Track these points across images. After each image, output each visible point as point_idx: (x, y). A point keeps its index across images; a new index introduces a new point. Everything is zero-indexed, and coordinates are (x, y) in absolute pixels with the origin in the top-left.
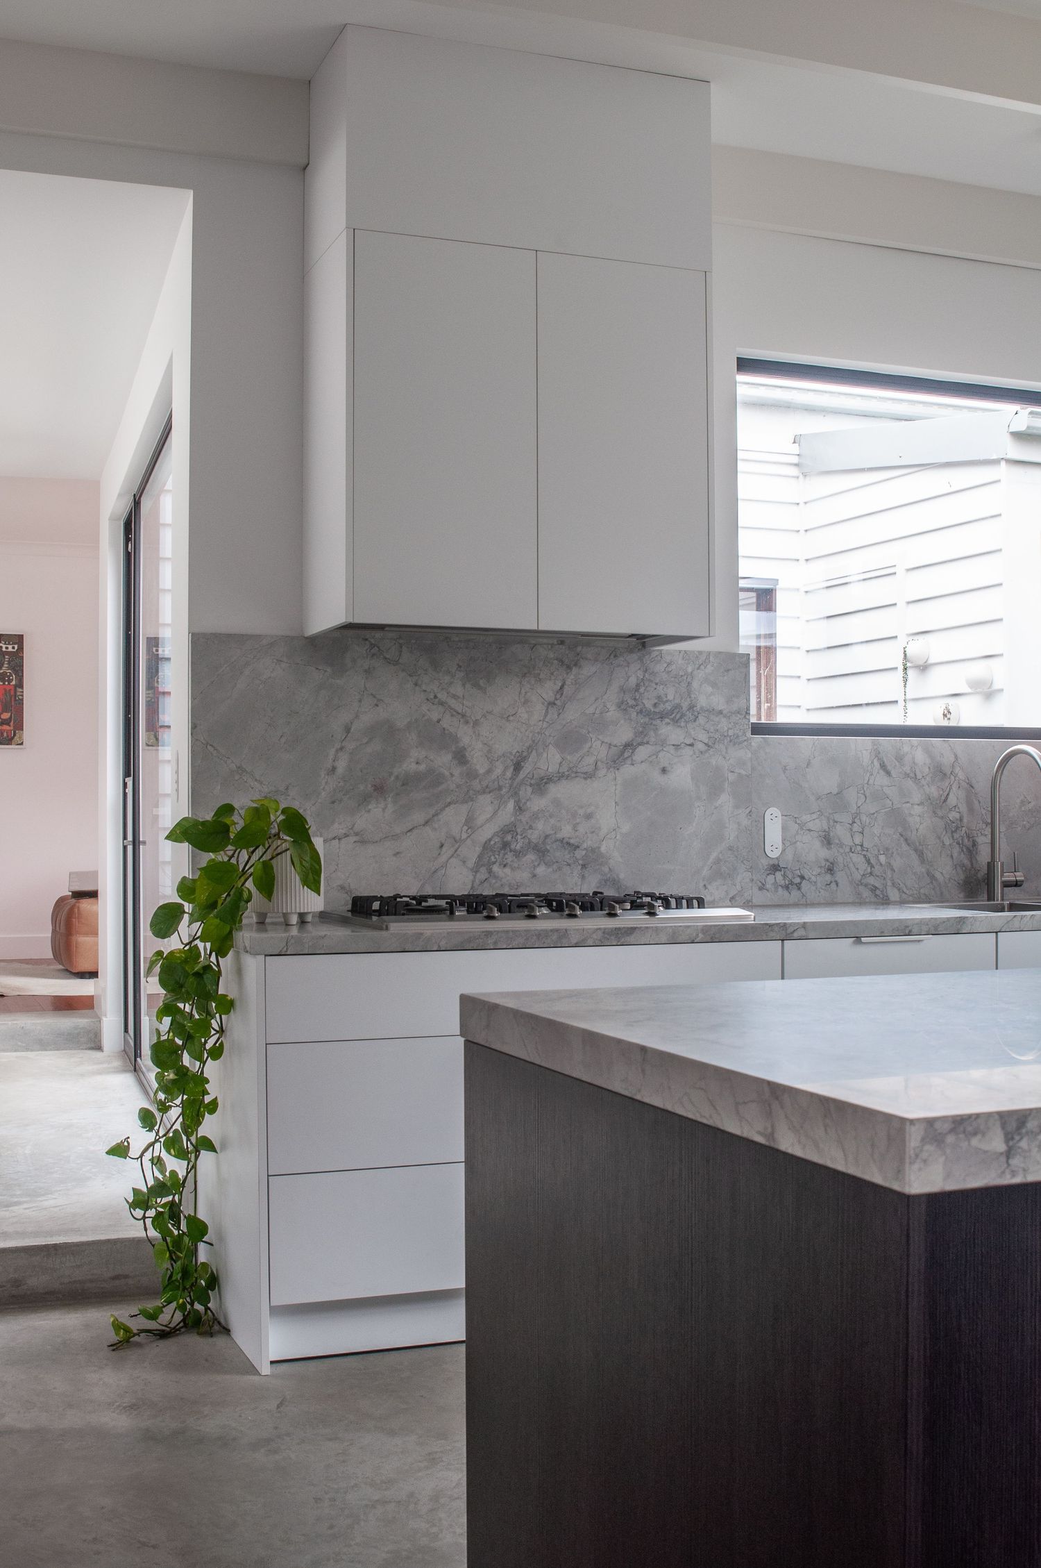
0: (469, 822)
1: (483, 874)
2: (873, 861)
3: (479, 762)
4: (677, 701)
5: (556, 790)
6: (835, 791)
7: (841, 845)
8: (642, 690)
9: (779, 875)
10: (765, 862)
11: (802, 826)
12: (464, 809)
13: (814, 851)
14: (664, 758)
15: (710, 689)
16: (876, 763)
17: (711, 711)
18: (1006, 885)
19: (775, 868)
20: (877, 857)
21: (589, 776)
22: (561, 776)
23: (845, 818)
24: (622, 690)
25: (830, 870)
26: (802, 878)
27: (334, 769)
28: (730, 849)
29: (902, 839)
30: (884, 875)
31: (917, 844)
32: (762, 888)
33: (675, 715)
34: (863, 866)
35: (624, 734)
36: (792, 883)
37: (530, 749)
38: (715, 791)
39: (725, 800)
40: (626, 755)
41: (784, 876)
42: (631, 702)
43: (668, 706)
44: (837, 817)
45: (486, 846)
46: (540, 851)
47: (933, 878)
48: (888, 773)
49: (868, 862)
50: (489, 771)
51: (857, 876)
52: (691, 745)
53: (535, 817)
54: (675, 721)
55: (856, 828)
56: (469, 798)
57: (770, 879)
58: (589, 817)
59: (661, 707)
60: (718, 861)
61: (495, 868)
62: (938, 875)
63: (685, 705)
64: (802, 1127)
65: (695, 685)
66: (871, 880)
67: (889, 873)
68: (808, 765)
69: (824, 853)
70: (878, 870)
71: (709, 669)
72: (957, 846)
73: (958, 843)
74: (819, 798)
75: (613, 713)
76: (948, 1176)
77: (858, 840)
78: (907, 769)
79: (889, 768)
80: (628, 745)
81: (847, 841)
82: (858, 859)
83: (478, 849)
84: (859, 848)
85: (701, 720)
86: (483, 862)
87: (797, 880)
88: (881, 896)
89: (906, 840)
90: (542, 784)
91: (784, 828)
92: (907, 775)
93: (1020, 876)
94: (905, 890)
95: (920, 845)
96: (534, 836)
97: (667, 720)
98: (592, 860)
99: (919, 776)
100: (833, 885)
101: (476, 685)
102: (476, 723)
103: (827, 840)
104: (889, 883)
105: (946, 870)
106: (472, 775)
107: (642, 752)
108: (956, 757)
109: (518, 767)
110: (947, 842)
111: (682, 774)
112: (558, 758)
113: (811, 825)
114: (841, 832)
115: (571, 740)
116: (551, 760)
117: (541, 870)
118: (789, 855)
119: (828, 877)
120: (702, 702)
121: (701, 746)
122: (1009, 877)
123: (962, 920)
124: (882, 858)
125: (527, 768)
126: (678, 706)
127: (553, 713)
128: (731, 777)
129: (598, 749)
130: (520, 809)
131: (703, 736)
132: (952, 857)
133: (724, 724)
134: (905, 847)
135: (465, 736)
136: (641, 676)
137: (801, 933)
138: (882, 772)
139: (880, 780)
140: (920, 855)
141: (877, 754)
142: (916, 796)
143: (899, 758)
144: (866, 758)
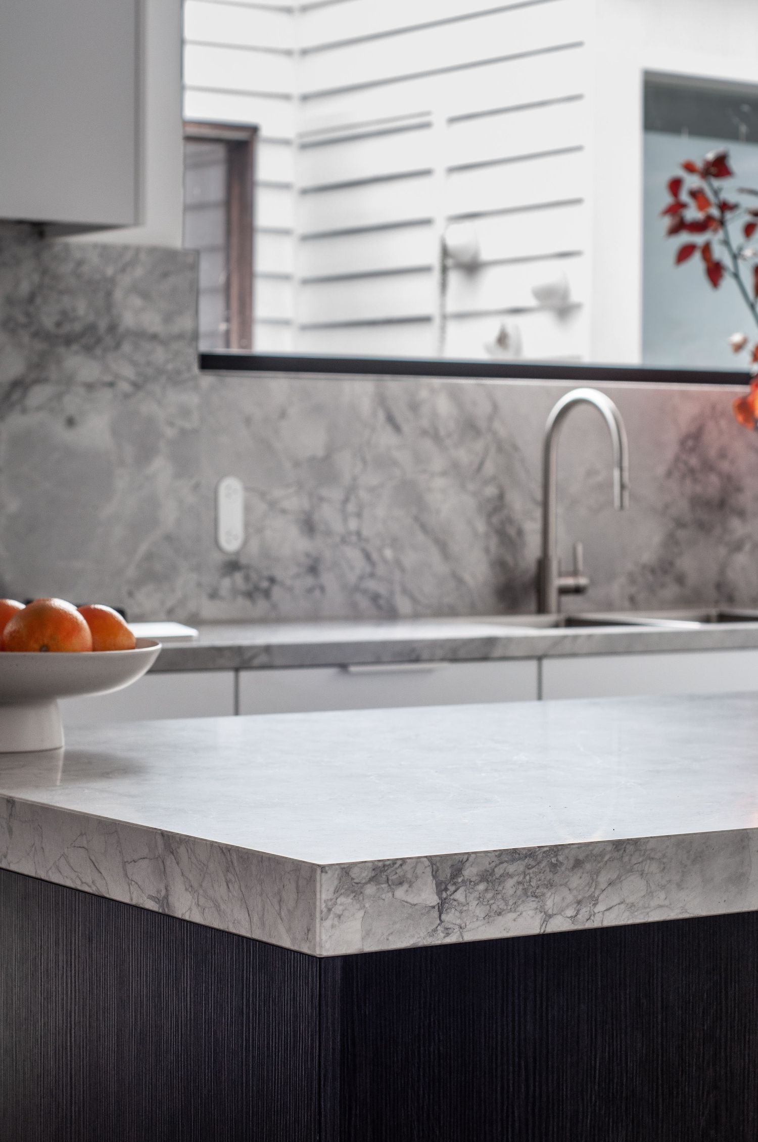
2: (375, 556)
4: (91, 318)
6: (320, 453)
7: (328, 533)
8: (39, 300)
9: (238, 577)
10: (217, 558)
11: (273, 504)
13: (289, 541)
14: (72, 403)
15: (137, 302)
16: (381, 416)
17: (142, 336)
18: (564, 591)
19: (233, 566)
20: (380, 550)
23: (335, 494)
24: (10, 301)
25: (313, 569)
26: (272, 580)
28: (168, 538)
29: (417, 525)
30: (390, 577)
31: (439, 532)
32: (214, 595)
33: (88, 340)
34: (360, 564)
35: (13, 366)
36: (257, 588)
38: (146, 454)
39: (161, 466)
40: (15, 396)
41: (247, 578)
42: (22, 319)
43: (77, 327)
47: (460, 581)
48: (397, 428)
49: (368, 557)
51: (352, 578)
52: (111, 385)
54: (88, 349)
55: (351, 507)
57: (226, 583)
59: (66, 328)
60: (149, 557)
62: (467, 577)
63: (103, 325)
64: (201, 886)
65: (118, 295)
66: (372, 585)
67: (398, 573)
68: (283, 414)
69: (304, 545)
70: (381, 570)
71: (139, 272)
72: (496, 535)
73: (497, 531)
74: (297, 464)
76: (367, 934)
77: (353, 524)
78: (425, 423)
79: (399, 419)
80: (16, 384)
81: (337, 527)
82: (353, 554)
84: (354, 538)
85: (127, 347)
87: (265, 584)
88: (387, 608)
89: (422, 526)
91: (248, 509)
92: (424, 433)
93: (582, 581)
94: (421, 599)
95: (442, 532)
97: (75, 347)
99: (442, 433)
100: (317, 593)
103: (309, 526)
104: (398, 589)
107: (38, 395)
108: (495, 407)
110: (481, 528)
111: (98, 428)
113: (286, 504)
114: (328, 514)
118: (254, 547)
119: (309, 581)
120: (128, 320)
121: (125, 387)
122: (570, 582)
123: (491, 642)
124: (388, 553)
126: (91, 328)
128: (170, 432)
132: (488, 550)
133: (159, 354)
134: (420, 537)
136: (36, 278)
137: (263, 659)
138: (389, 429)
139: (386, 439)
140: (443, 547)
141: (381, 400)
142: (438, 463)
143: (414, 407)
144: (366, 405)
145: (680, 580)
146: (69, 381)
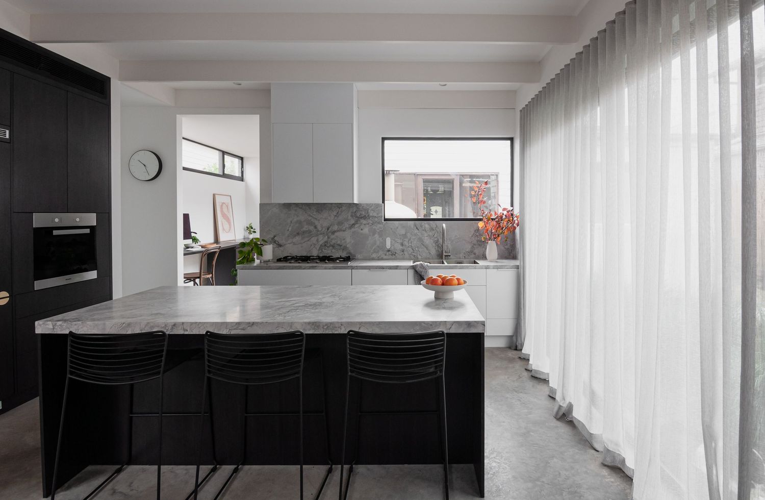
0: (317, 240)
1: (320, 251)
3: (319, 228)
4: (365, 214)
5: (336, 234)
6: (404, 234)
8: (357, 212)
10: (386, 249)
11: (396, 241)
12: (316, 238)
13: (398, 247)
14: (362, 227)
15: (373, 212)
16: (415, 228)
17: (373, 217)
18: (445, 256)
19: (389, 251)
20: (415, 248)
21: (344, 231)
22: (338, 231)
23: (407, 240)
24: (352, 213)
25: (403, 251)
27: (288, 230)
28: (378, 246)
31: (426, 246)
32: (386, 255)
33: (364, 218)
34: (411, 251)
35: (353, 222)
36: (393, 254)
37: (331, 225)
38: (374, 234)
39: (377, 236)
40: (353, 226)
41: (391, 253)
42: (354, 215)
43: (363, 216)
44: (405, 240)
45: (321, 245)
46: (333, 246)
47: (430, 253)
48: (418, 230)
49: (413, 249)
50: (322, 230)
51: (410, 253)
52: (368, 224)
53: (332, 240)
54: (365, 219)
55: (410, 242)
56: (317, 235)
57: (388, 253)
58: (344, 239)
59: (361, 216)
60: (375, 249)
61: (323, 250)
63: (367, 215)
65: (369, 211)
66: (414, 255)
67: (418, 252)
68: (397, 228)
69: (401, 247)
70: (415, 251)
71: (373, 207)
72: (437, 246)
74: (400, 235)
75: (350, 217)
77: (410, 244)
78: (423, 229)
80: (353, 224)
81: (407, 245)
82: (410, 249)
83: (319, 246)
84: (410, 246)
85: (371, 219)
86: (321, 249)
87: (395, 253)
90: (333, 233)
91: (391, 242)
92: (423, 230)
93: (449, 254)
96: (332, 244)
97: (362, 219)
98: (345, 248)
99: (427, 230)
100: (404, 255)
101: (319, 212)
102: (319, 220)
103: (402, 245)
104: (418, 255)
105: (433, 252)
106: (318, 231)
107: (356, 226)
108: (437, 226)
109: (328, 229)
110: (434, 245)
111: (366, 230)
112: (337, 227)
113: (398, 241)
114: (406, 243)
115: (340, 223)
116: (336, 228)
117: (333, 250)
118: (392, 248)
119: (402, 253)
120: (371, 214)
121: (370, 224)
122: (447, 254)
123: (398, 266)
124: (417, 249)
125: (330, 229)
126: (365, 216)
127: (336, 218)
128: (378, 231)
129: (346, 225)
130: (328, 238)
131: (371, 222)
132: (435, 249)
133: (376, 219)
134: (423, 246)
135: (316, 223)
136: (357, 210)
137: (356, 268)
139: (416, 231)
140: (427, 248)
141: (415, 225)
142: (426, 235)
143: (421, 226)
144: (412, 226)
145: (475, 254)
146: (361, 224)
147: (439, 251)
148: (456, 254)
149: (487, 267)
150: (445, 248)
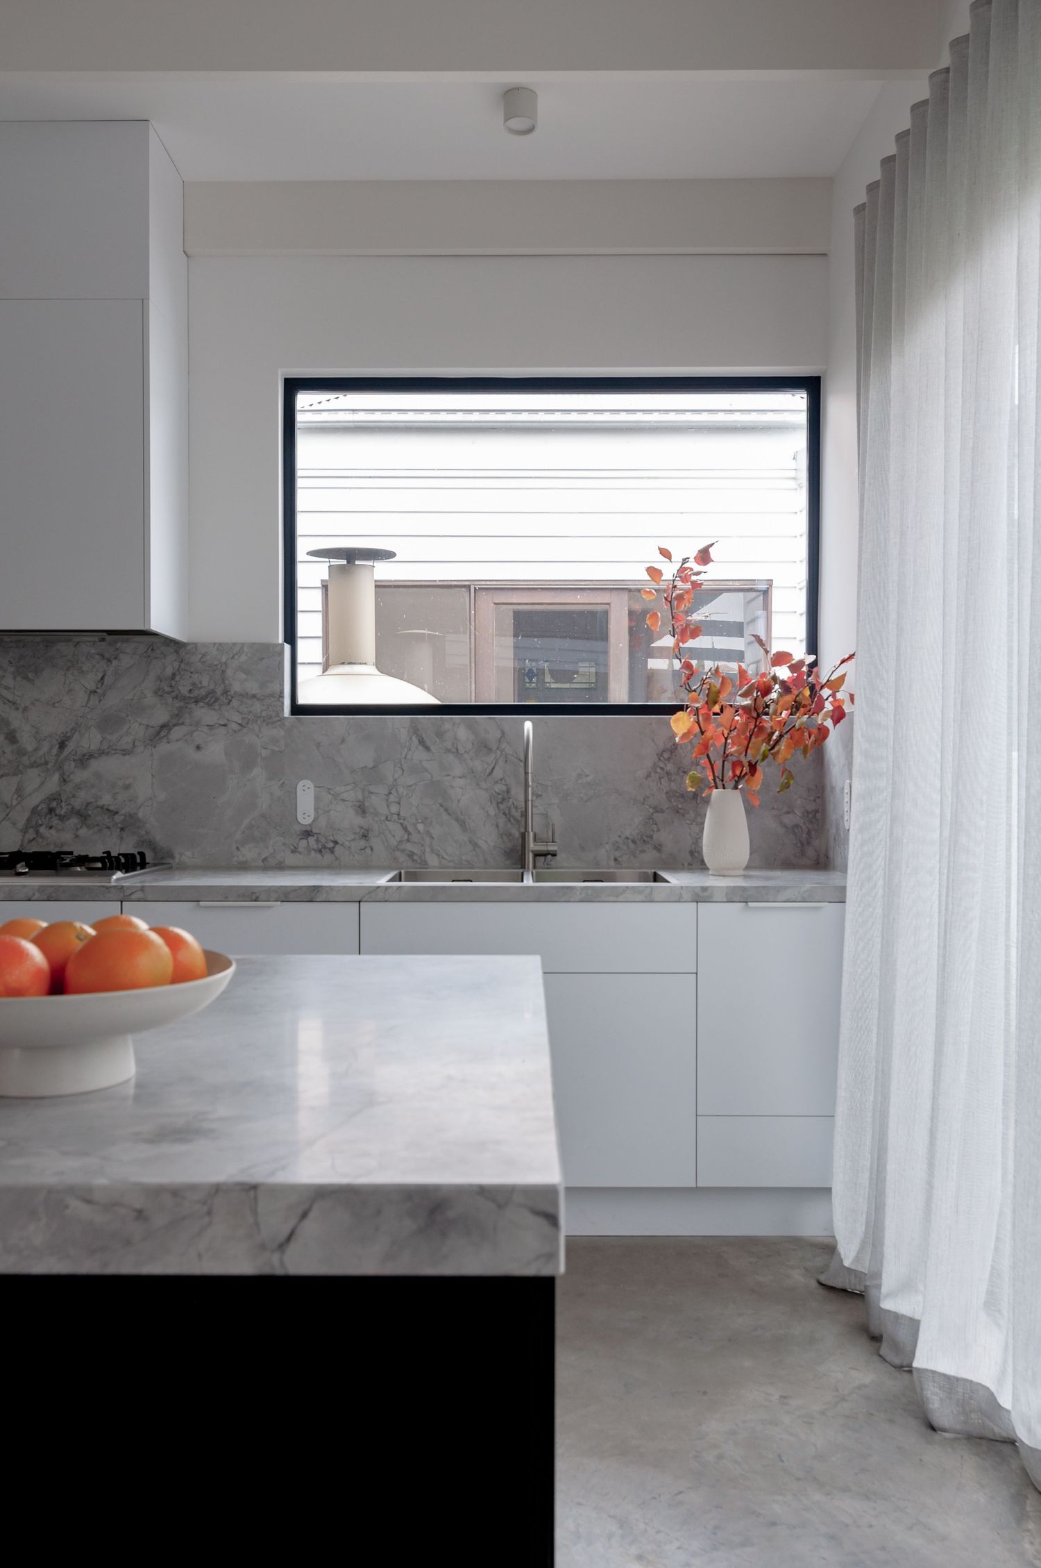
0: (19, 791)
1: (31, 834)
2: (410, 829)
3: (27, 741)
4: (212, 687)
5: (95, 765)
6: (371, 765)
7: (376, 814)
8: (177, 678)
9: (312, 840)
10: (298, 829)
11: (336, 796)
12: (15, 780)
13: (345, 817)
14: (199, 737)
15: (243, 676)
16: (415, 740)
17: (244, 695)
18: (537, 855)
19: (307, 833)
20: (415, 825)
21: (125, 752)
22: (102, 753)
23: (382, 790)
24: (159, 679)
25: (365, 836)
26: (336, 843)
28: (263, 816)
29: (442, 809)
30: (423, 842)
31: (459, 814)
32: (295, 850)
33: (210, 699)
34: (399, 833)
35: (161, 716)
36: (325, 847)
37: (74, 730)
38: (248, 766)
39: (258, 773)
40: (162, 734)
41: (317, 841)
42: (167, 689)
43: (203, 692)
44: (372, 788)
45: (34, 811)
46: (83, 816)
47: (475, 845)
48: (428, 749)
49: (405, 829)
50: (36, 750)
51: (394, 842)
52: (225, 725)
53: (78, 787)
54: (210, 705)
55: (392, 798)
56: (17, 772)
57: (303, 843)
58: (127, 787)
59: (196, 693)
60: (250, 826)
61: (42, 830)
62: (481, 843)
63: (219, 691)
65: (229, 672)
66: (409, 847)
67: (428, 840)
68: (343, 741)
69: (359, 821)
70: (415, 837)
71: (243, 658)
72: (504, 816)
73: (505, 814)
74: (353, 771)
75: (150, 699)
77: (394, 809)
78: (448, 744)
79: (428, 743)
80: (163, 726)
81: (383, 810)
82: (394, 827)
83: (27, 814)
84: (395, 817)
85: (235, 703)
86: (32, 825)
87: (331, 845)
88: (419, 861)
89: (446, 810)
90: (84, 760)
91: (317, 799)
92: (449, 751)
94: (445, 856)
95: (462, 814)
96: (77, 803)
97: (201, 704)
98: (130, 824)
99: (461, 750)
100: (368, 850)
101: (26, 678)
102: (25, 709)
103: (362, 809)
104: (428, 850)
105: (489, 838)
106: (21, 752)
107: (177, 732)
108: (503, 734)
109: (62, 745)
110: (492, 811)
111: (215, 750)
112: (99, 737)
113: (345, 796)
114: (376, 802)
115: (109, 723)
116: (91, 740)
117: (83, 832)
118: (323, 822)
119: (363, 843)
120: (236, 687)
121: (234, 726)
122: (541, 847)
124: (421, 827)
125: (71, 746)
126: (212, 692)
127: (94, 699)
128: (264, 753)
129: (136, 729)
130: (64, 781)
131: (237, 718)
132: (497, 826)
133: (257, 707)
134: (445, 817)
135: (16, 720)
136: (176, 664)
138: (421, 748)
139: (419, 755)
140: (462, 824)
141: (415, 730)
142: (458, 769)
143: (440, 734)
144: (404, 735)
145: (658, 848)
146: (197, 724)
147: (509, 835)
148: (583, 848)
149: (701, 896)
150: (535, 824)
